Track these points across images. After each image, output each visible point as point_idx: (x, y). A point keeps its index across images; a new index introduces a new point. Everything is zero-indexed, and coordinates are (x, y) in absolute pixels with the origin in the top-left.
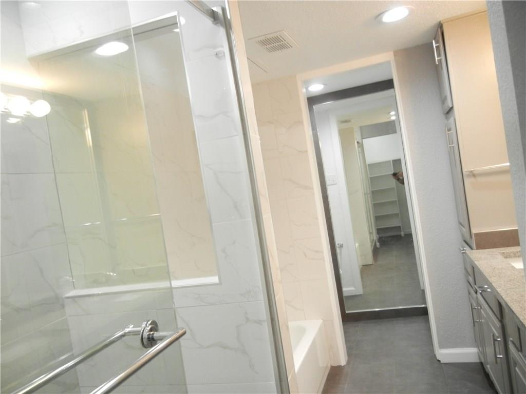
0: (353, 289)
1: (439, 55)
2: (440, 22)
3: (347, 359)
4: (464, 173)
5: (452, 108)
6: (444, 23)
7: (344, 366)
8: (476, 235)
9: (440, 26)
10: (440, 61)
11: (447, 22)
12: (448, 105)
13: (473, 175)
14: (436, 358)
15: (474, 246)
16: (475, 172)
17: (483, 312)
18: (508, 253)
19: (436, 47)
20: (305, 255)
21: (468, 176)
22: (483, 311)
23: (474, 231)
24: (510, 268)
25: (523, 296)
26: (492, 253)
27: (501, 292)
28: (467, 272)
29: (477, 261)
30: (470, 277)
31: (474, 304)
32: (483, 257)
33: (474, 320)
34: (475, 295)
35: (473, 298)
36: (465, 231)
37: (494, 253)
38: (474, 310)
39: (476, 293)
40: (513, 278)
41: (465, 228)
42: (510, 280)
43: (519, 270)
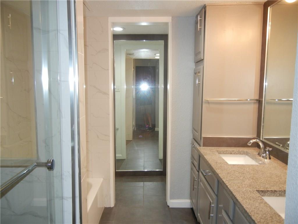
0: (121, 155)
1: (200, 26)
2: (205, 5)
3: (115, 202)
4: (203, 100)
5: (203, 59)
6: (207, 6)
7: (113, 207)
8: (204, 138)
9: (204, 7)
10: (200, 29)
11: (209, 6)
12: (201, 58)
13: (208, 102)
14: (167, 204)
15: (202, 144)
16: (209, 101)
17: (202, 185)
18: (220, 151)
19: (200, 20)
20: (98, 137)
21: (205, 103)
22: (202, 183)
23: (203, 136)
24: (225, 163)
25: (239, 187)
26: (212, 150)
27: (226, 182)
28: (193, 157)
29: (205, 155)
30: (195, 161)
31: (195, 177)
32: (208, 153)
33: (194, 187)
34: (197, 173)
35: (194, 174)
36: (198, 134)
37: (213, 151)
38: (195, 181)
39: (198, 172)
40: (229, 172)
41: (197, 133)
42: (228, 173)
43: (231, 165)
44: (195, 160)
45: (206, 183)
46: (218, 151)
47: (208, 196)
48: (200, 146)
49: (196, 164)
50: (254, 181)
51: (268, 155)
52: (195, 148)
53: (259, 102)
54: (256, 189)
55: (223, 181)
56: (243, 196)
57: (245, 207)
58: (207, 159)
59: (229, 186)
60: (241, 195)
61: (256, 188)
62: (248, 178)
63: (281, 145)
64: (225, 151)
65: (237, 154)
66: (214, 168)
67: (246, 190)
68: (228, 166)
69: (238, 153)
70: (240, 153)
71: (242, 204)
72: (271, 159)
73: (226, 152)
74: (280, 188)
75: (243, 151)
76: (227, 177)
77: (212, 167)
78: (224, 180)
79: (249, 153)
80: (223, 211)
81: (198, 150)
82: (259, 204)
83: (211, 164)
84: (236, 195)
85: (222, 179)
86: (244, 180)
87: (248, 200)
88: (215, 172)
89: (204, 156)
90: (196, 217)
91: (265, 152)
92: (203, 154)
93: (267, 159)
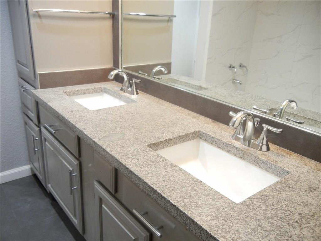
8: (41, 75)
23: (39, 72)
24: (85, 110)
25: (123, 147)
26: (56, 93)
27: (100, 143)
28: (24, 106)
29: (49, 102)
30: (29, 112)
31: (35, 136)
32: (52, 97)
33: (34, 149)
34: (37, 129)
35: (31, 129)
36: (27, 71)
37: (59, 93)
38: (35, 141)
39: (38, 127)
40: (97, 123)
41: (28, 68)
42: (97, 126)
43: (94, 111)
44: (29, 109)
45: (56, 143)
46: (65, 92)
47: (64, 161)
48: (35, 88)
49: (33, 115)
50: (136, 130)
51: (135, 90)
52: (27, 93)
53: (114, 17)
54: (146, 144)
55: (94, 142)
56: (137, 161)
57: (150, 183)
58: (55, 108)
59: (108, 150)
60: (133, 161)
61: (145, 141)
62: (126, 127)
63: (146, 74)
64: (76, 91)
65: (92, 93)
66: (71, 121)
67: (134, 150)
68: (90, 114)
69: (93, 91)
70: (96, 91)
71: (143, 179)
72: (139, 94)
73: (77, 93)
74: (173, 134)
75: (99, 88)
76: (98, 133)
77: (67, 120)
78: (96, 140)
79: (109, 90)
80: (96, 183)
81: (34, 96)
82: (165, 169)
83: (63, 116)
84: (127, 164)
85: (91, 139)
86: (123, 132)
87: (148, 168)
88: (76, 127)
89: (49, 104)
90: (45, 187)
91: (131, 85)
92: (45, 101)
93: (134, 94)
